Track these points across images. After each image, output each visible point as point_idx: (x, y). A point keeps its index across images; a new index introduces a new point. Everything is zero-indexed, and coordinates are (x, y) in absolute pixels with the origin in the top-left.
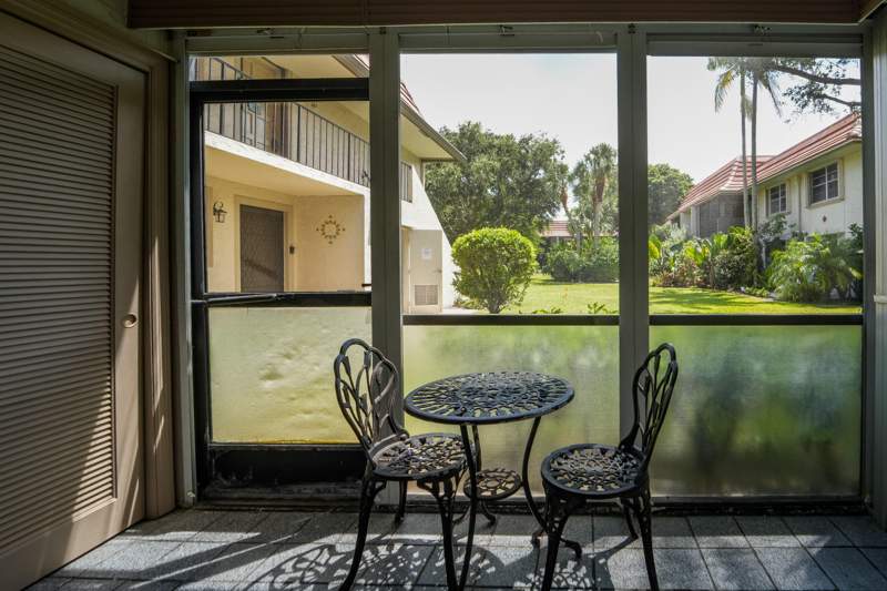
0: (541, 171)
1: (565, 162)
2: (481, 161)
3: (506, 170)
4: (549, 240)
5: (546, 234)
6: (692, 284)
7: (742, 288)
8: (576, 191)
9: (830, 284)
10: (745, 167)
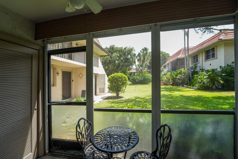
0: (129, 56)
1: (135, 53)
2: (115, 54)
3: (121, 56)
4: (131, 73)
5: (130, 72)
6: (169, 84)
7: (184, 86)
8: (138, 60)
9: (213, 85)
10: (185, 50)
